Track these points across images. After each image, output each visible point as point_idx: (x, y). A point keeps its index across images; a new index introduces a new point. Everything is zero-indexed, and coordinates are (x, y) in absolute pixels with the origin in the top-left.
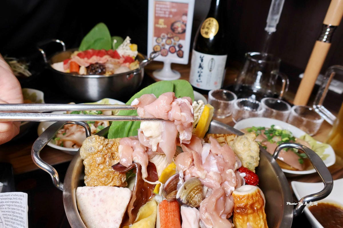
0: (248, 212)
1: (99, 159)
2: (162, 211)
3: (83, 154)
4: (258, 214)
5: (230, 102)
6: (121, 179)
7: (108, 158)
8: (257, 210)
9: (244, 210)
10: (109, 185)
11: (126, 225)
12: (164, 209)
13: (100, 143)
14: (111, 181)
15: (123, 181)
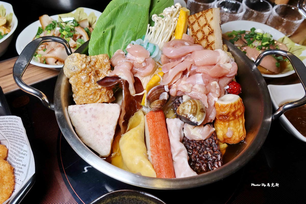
0: (229, 119)
1: (84, 78)
2: (150, 122)
3: (67, 73)
4: (239, 120)
5: (210, 4)
6: (108, 96)
7: (93, 76)
8: (238, 117)
9: (226, 117)
10: (98, 102)
11: (118, 135)
12: (151, 120)
13: (83, 61)
14: (99, 98)
15: (111, 97)
